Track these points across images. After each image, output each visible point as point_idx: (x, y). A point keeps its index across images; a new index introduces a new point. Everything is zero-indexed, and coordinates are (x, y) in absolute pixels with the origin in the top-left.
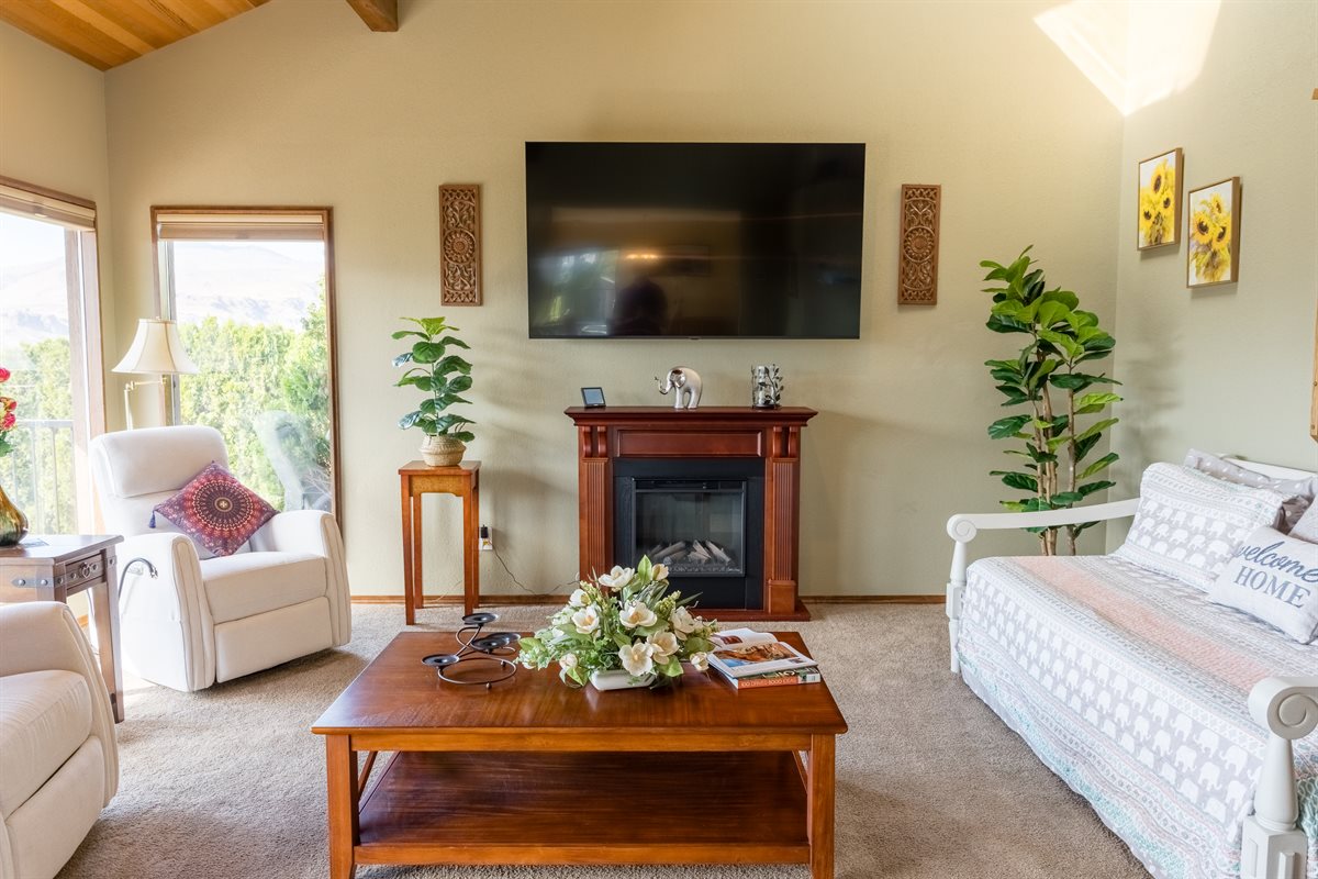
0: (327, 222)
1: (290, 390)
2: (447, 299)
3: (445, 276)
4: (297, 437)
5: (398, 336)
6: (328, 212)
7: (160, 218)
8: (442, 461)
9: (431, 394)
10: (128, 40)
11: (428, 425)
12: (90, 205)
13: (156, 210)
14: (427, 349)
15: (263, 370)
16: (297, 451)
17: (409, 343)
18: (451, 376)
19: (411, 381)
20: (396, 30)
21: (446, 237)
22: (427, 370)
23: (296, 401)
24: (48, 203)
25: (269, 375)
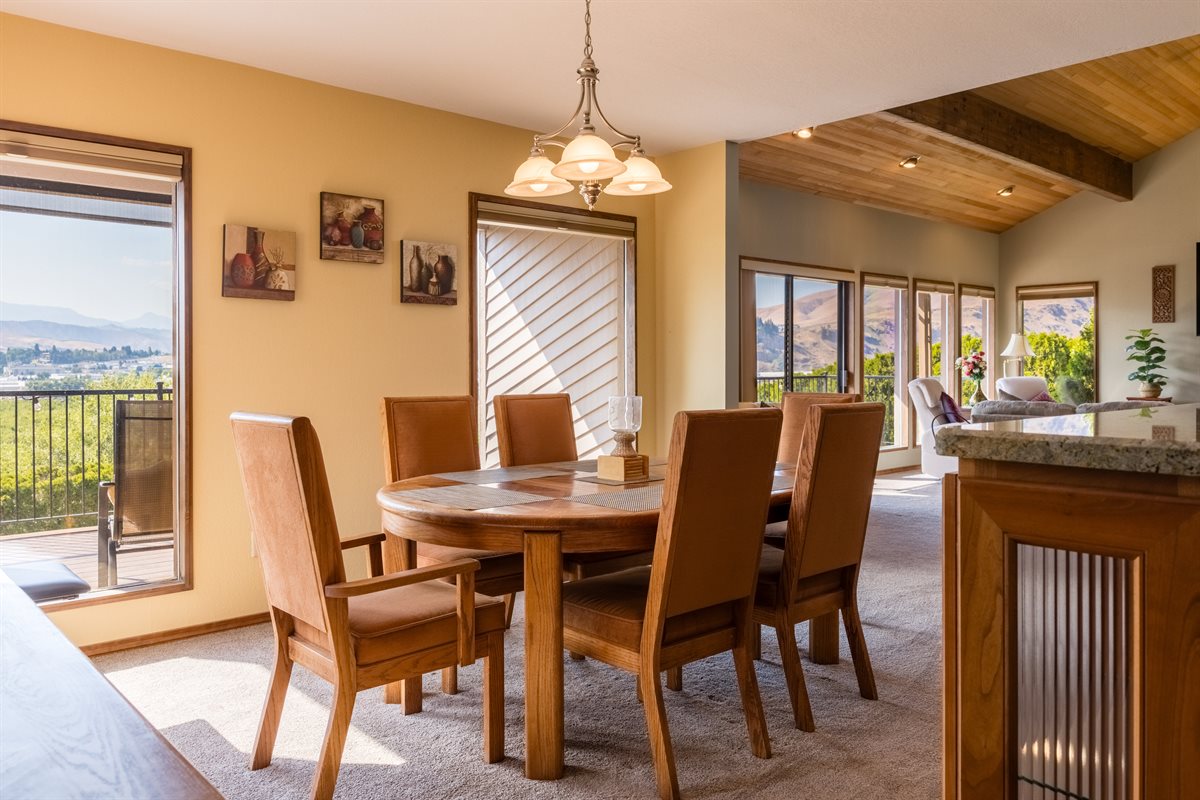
0: (1095, 289)
1: (1073, 366)
2: (1156, 319)
3: (1154, 309)
4: (1077, 388)
5: (1128, 338)
6: (1096, 284)
7: (1020, 292)
8: (1149, 394)
9: (1144, 364)
10: (1010, 222)
11: (1143, 378)
12: (992, 289)
13: (1018, 288)
14: (1142, 344)
15: (1044, 364)
16: (1076, 395)
17: (1132, 342)
18: (1153, 357)
19: (1134, 357)
20: (1131, 199)
21: (1155, 291)
22: (1142, 353)
23: (1077, 371)
24: (982, 292)
25: (1049, 366)
